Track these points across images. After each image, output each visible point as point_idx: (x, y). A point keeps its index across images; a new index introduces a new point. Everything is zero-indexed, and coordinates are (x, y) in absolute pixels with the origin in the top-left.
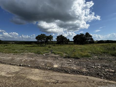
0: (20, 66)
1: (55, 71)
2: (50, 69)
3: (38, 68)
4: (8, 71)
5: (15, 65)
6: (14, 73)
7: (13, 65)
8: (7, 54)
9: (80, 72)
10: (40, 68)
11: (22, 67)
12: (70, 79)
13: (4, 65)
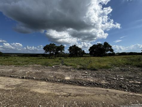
0: (23, 78)
1: (67, 83)
2: (60, 82)
3: (45, 81)
4: (8, 83)
5: (16, 77)
6: (14, 86)
7: (14, 77)
8: (7, 66)
9: (98, 84)
10: (48, 81)
11: (25, 80)
12: (86, 92)
13: (2, 77)
